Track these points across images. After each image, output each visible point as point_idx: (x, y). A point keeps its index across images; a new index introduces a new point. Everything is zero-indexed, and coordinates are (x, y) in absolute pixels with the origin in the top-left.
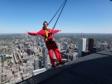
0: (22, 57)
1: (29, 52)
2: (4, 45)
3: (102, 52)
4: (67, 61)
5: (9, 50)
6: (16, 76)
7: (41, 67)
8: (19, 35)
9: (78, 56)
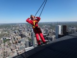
0: (17, 39)
1: (22, 36)
2: (5, 31)
3: (73, 34)
4: (48, 41)
5: (8, 35)
6: (14, 52)
7: (30, 46)
8: (15, 24)
9: (56, 38)
